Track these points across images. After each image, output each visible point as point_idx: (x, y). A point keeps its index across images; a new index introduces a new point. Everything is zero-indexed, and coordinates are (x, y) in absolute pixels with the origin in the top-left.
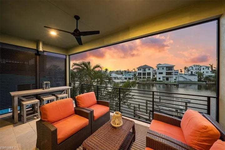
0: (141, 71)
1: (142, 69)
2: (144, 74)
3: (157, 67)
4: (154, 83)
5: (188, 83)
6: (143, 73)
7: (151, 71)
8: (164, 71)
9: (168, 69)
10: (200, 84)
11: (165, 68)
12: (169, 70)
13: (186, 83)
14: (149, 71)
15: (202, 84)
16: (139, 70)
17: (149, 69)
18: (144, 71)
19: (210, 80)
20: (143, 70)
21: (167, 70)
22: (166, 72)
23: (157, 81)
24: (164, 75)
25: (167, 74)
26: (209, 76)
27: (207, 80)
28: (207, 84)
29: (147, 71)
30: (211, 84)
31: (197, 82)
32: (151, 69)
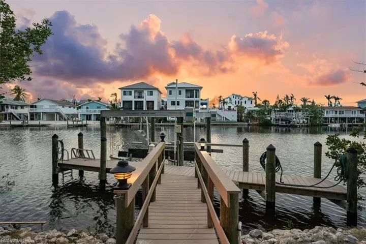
0: (132, 98)
1: (133, 92)
2: (139, 105)
3: (166, 88)
4: (162, 126)
5: (223, 125)
6: (135, 102)
7: (154, 98)
8: (183, 98)
9: (189, 95)
10: (240, 125)
11: (183, 92)
12: (191, 97)
13: (220, 125)
14: (150, 98)
15: (242, 125)
16: (125, 94)
17: (151, 94)
18: (139, 97)
19: (253, 118)
20: (137, 95)
21: (188, 97)
22: (186, 102)
23: (169, 122)
24: (182, 107)
25: (188, 103)
26: (252, 111)
27: (249, 117)
28: (249, 125)
29: (147, 97)
30: (254, 125)
31: (235, 122)
32: (155, 92)
